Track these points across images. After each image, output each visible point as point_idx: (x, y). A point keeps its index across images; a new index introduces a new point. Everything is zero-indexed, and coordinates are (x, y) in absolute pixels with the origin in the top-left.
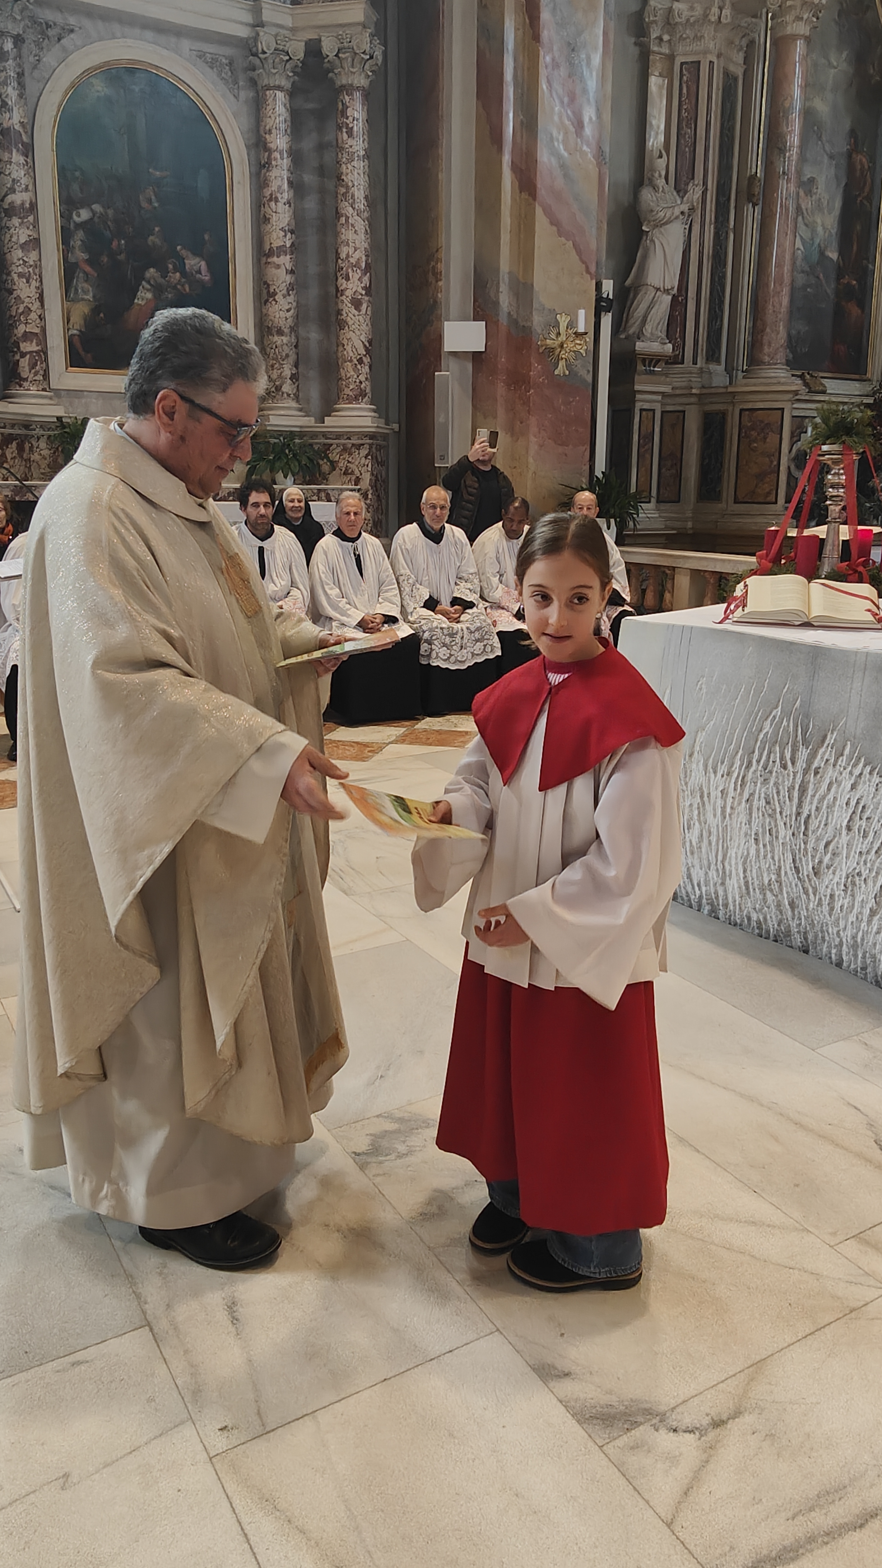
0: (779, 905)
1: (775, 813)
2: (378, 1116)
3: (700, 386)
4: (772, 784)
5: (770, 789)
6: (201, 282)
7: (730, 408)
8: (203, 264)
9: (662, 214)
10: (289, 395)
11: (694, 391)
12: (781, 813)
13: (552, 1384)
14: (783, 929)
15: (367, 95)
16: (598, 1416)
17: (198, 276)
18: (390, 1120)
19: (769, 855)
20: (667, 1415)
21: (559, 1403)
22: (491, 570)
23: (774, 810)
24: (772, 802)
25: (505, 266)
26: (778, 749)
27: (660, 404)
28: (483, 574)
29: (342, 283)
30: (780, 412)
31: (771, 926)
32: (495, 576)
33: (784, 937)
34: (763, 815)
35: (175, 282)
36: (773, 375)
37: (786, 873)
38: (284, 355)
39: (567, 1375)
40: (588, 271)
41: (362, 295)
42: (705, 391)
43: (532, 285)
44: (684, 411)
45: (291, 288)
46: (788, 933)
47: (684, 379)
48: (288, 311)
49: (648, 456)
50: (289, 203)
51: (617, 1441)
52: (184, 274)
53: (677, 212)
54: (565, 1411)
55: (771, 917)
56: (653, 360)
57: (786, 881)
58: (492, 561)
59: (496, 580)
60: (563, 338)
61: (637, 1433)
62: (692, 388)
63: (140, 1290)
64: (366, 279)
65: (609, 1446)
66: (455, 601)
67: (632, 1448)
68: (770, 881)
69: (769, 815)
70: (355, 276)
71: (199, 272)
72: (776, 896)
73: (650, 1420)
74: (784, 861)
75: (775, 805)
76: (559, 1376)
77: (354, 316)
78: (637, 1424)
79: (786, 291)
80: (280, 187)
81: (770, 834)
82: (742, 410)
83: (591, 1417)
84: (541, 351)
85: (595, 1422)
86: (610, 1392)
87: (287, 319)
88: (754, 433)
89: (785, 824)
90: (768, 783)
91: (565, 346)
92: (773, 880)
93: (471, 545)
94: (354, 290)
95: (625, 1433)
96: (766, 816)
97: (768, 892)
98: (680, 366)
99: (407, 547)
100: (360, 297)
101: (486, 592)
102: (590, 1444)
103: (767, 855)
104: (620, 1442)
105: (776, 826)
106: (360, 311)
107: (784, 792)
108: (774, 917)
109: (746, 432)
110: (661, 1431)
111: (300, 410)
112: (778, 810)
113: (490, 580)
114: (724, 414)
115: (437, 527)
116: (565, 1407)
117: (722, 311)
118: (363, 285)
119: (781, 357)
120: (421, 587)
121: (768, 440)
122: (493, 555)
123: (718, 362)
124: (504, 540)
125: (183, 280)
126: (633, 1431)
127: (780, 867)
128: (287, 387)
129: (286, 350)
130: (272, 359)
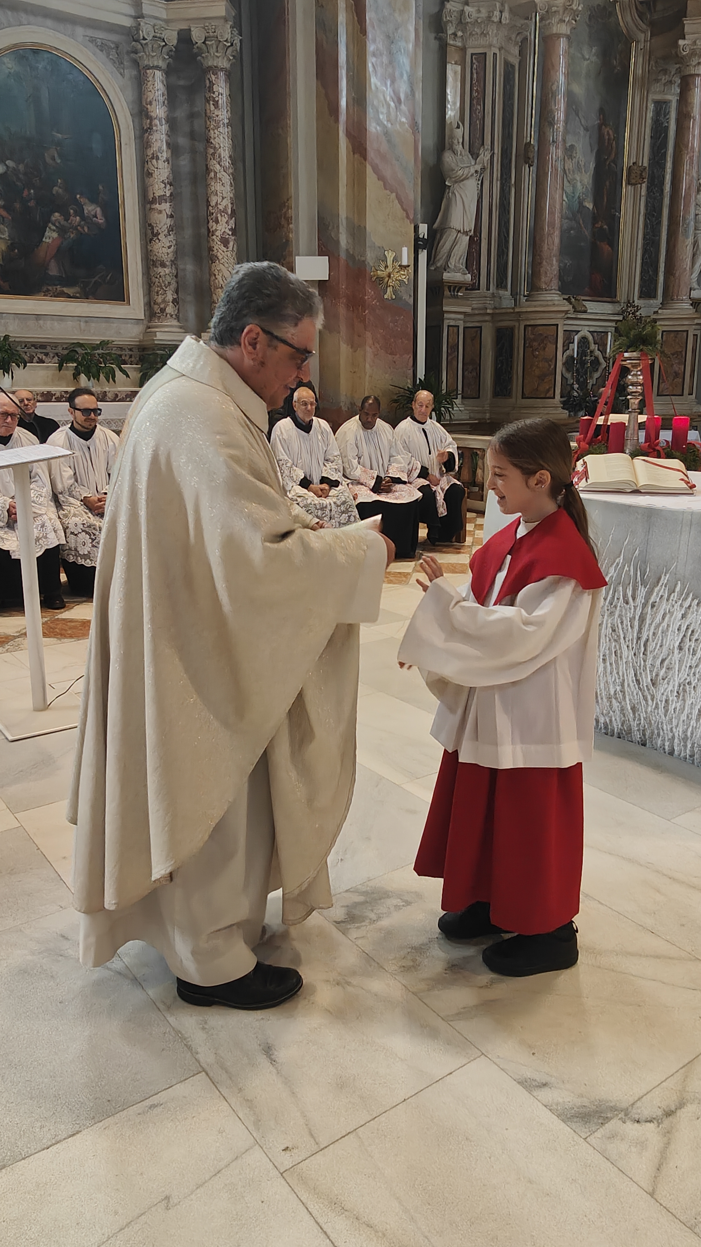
0: (622, 710)
1: (620, 639)
2: (347, 891)
3: (493, 307)
4: (616, 616)
5: (616, 620)
6: (97, 224)
7: (517, 324)
8: (98, 210)
9: (461, 173)
10: (171, 316)
11: (489, 311)
12: (624, 638)
13: (535, 1094)
14: (625, 728)
15: (229, 76)
16: (577, 1115)
17: (94, 219)
18: (358, 894)
19: (615, 672)
20: (629, 1110)
21: (544, 1108)
22: (351, 454)
23: (619, 636)
24: (617, 629)
25: (343, 213)
26: (621, 588)
27: (462, 322)
28: (345, 457)
29: (213, 225)
30: (555, 327)
31: (615, 727)
32: (355, 459)
33: (626, 734)
34: (610, 640)
35: (76, 223)
36: (548, 298)
37: (629, 685)
38: (167, 283)
39: (545, 1085)
40: (408, 217)
41: (229, 235)
42: (497, 311)
43: (365, 228)
44: (481, 327)
45: (170, 229)
46: (629, 732)
47: (480, 302)
48: (169, 247)
49: (455, 363)
50: (167, 160)
51: (596, 1133)
52: (83, 218)
53: (472, 170)
54: (550, 1113)
55: (616, 720)
56: (456, 287)
57: (629, 690)
58: (352, 446)
59: (355, 462)
60: (390, 269)
61: (610, 1126)
62: (487, 309)
63: (190, 1043)
64: (232, 222)
65: (592, 1137)
66: (324, 480)
67: (609, 1138)
68: (615, 691)
69: (615, 641)
70: (223, 220)
71: (96, 216)
72: (620, 703)
73: (617, 1115)
74: (627, 676)
75: (619, 632)
76: (540, 1087)
77: (223, 251)
78: (607, 1119)
79: (557, 233)
80: (160, 149)
81: (616, 655)
82: (526, 326)
83: (572, 1116)
84: (373, 279)
85: (575, 1120)
86: (581, 1096)
87: (168, 254)
88: (535, 344)
89: (628, 647)
90: (614, 615)
91: (392, 276)
92: (618, 690)
93: (334, 435)
94: (222, 231)
95: (601, 1127)
96: (612, 640)
97: (614, 701)
98: (478, 291)
99: (284, 437)
100: (227, 236)
101: (348, 471)
102: (576, 1137)
103: (613, 671)
104: (598, 1134)
105: (620, 648)
106: (228, 248)
107: (627, 622)
108: (618, 719)
109: (529, 344)
110: (627, 1123)
111: (181, 327)
112: (622, 636)
113: (351, 461)
114: (512, 329)
115: (308, 420)
116: (550, 1110)
117: (508, 249)
118: (230, 227)
119: (555, 284)
120: (296, 469)
121: (547, 349)
122: (353, 442)
123: (505, 288)
124: (361, 430)
125: (83, 223)
126: (606, 1125)
127: (624, 680)
128: (170, 309)
129: (168, 279)
130: (157, 286)
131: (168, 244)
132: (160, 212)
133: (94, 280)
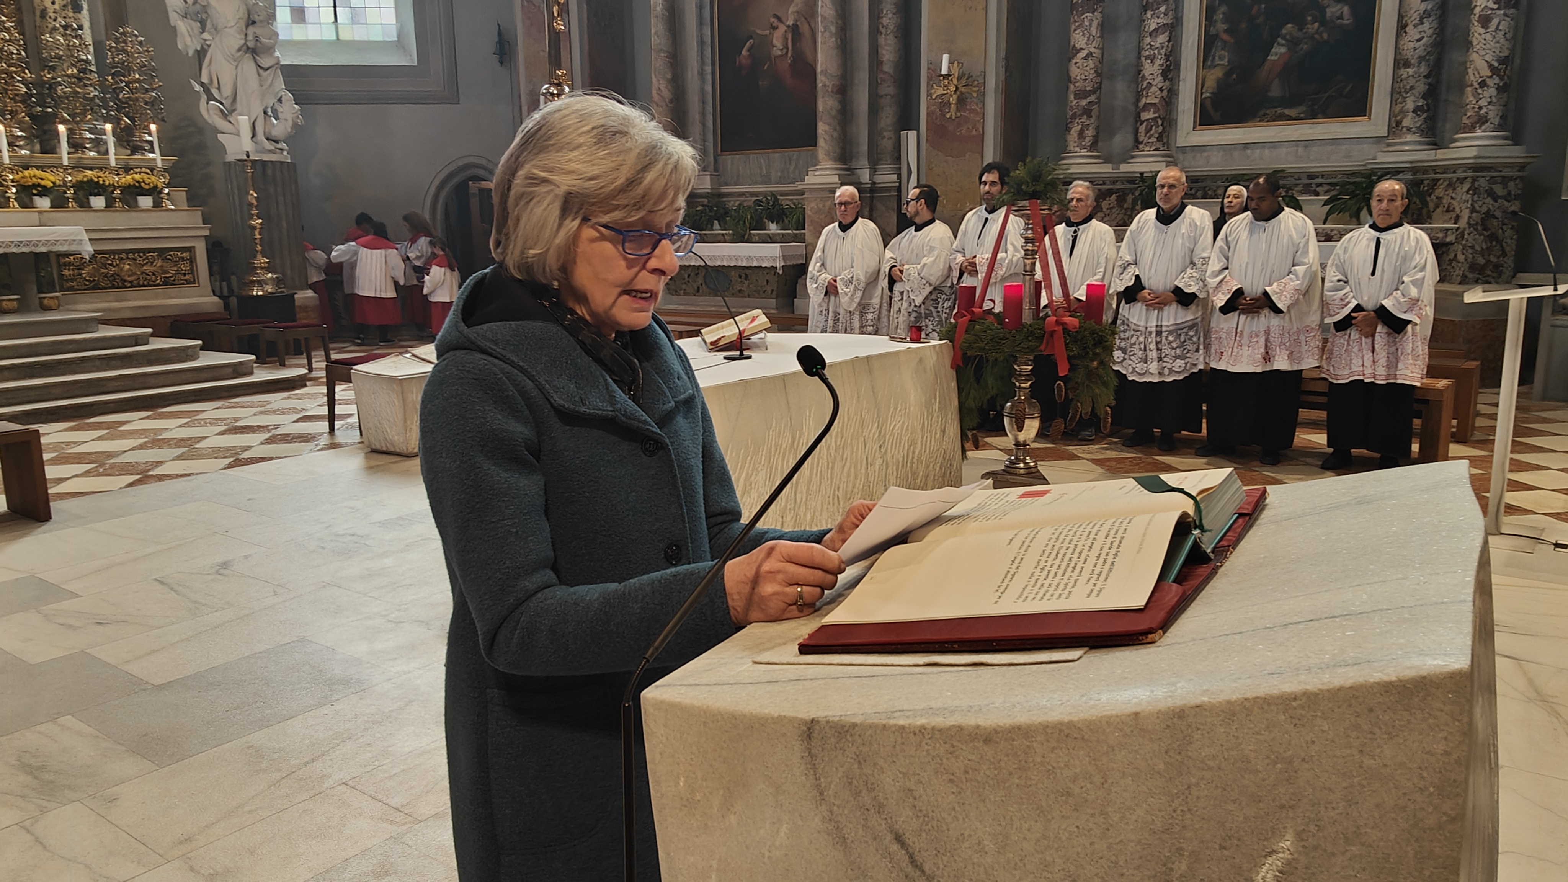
8: (1346, 9)
10: (1410, 129)
17: (1341, 21)
35: (1313, 31)
38: (1408, 87)
41: (1492, 10)
45: (1425, 15)
48: (1421, 40)
52: (1323, 23)
71: (1341, 17)
77: (1481, 34)
87: (1417, 49)
100: (1489, 12)
106: (1489, 28)
125: (1322, 29)
128: (1409, 121)
129: (1411, 82)
130: (1397, 93)
131: (1418, 37)
133: (1327, 94)
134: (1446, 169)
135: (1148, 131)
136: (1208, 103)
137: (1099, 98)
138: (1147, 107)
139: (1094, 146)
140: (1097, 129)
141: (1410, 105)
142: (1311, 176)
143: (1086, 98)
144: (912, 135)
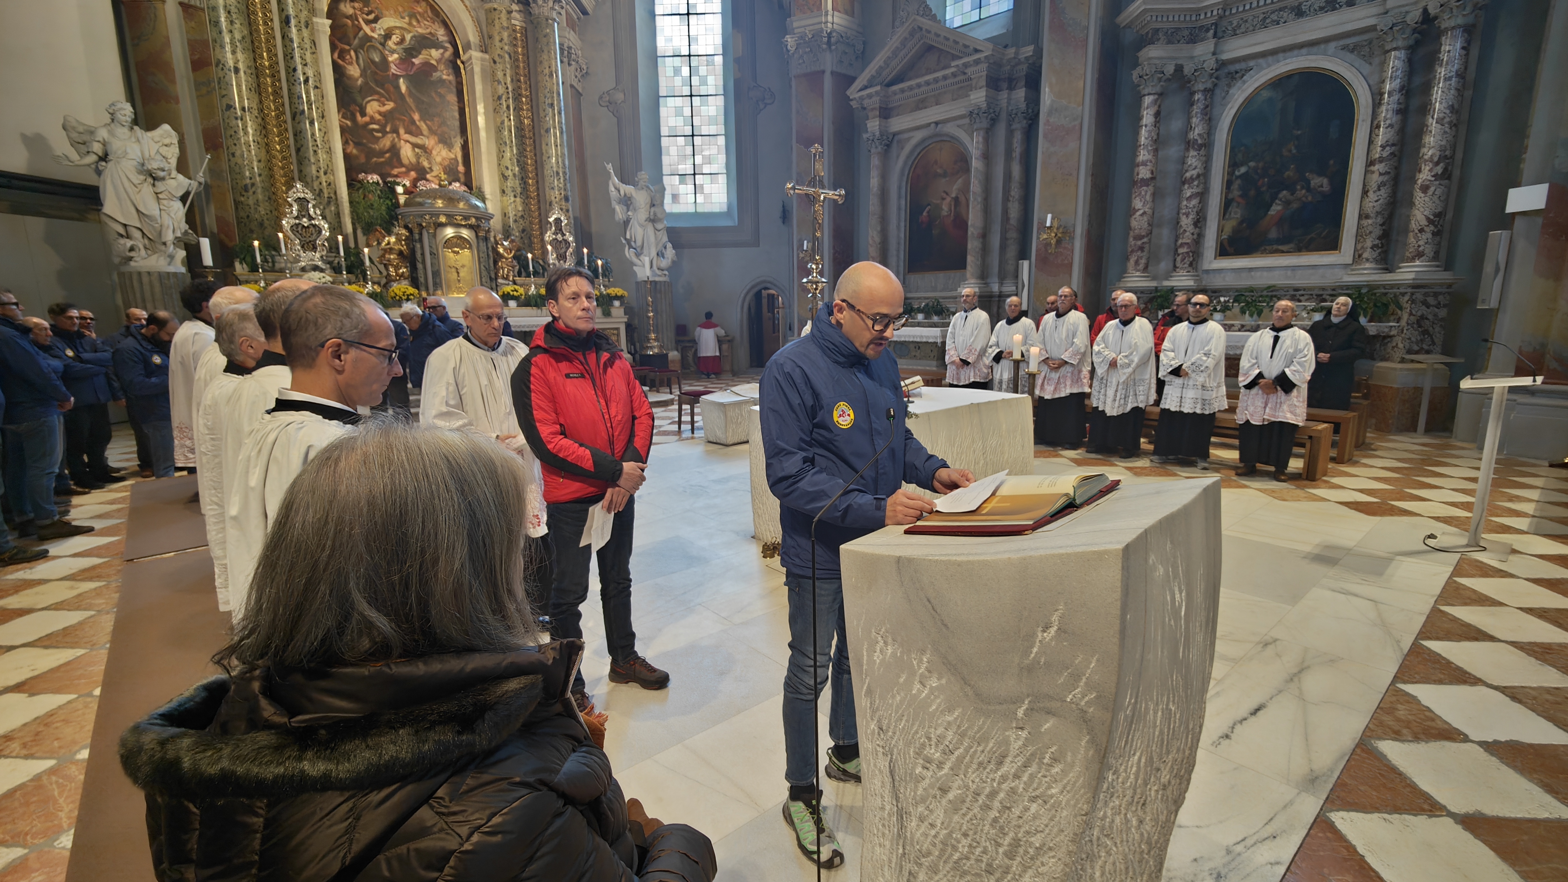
6: (1322, 192)
8: (1325, 181)
10: (1368, 260)
15: (1462, 30)
17: (1321, 189)
29: (1416, 176)
35: (1302, 195)
41: (1433, 181)
45: (1381, 185)
48: (1377, 201)
52: (1309, 189)
64: (1439, 168)
70: (1427, 168)
71: (1322, 186)
77: (1422, 198)
87: (1374, 207)
94: (1425, 179)
100: (1430, 183)
106: (1428, 193)
118: (1435, 173)
125: (1308, 194)
128: (1368, 254)
129: (1370, 228)
130: (1359, 236)
131: (1376, 198)
132: (1373, 172)
133: (1309, 237)
134: (1392, 286)
135: (1183, 260)
136: (1226, 244)
137: (1150, 240)
138: (1182, 245)
139: (1146, 269)
140: (1148, 259)
141: (1369, 243)
142: (1296, 290)
143: (1141, 239)
144: (1026, 264)
